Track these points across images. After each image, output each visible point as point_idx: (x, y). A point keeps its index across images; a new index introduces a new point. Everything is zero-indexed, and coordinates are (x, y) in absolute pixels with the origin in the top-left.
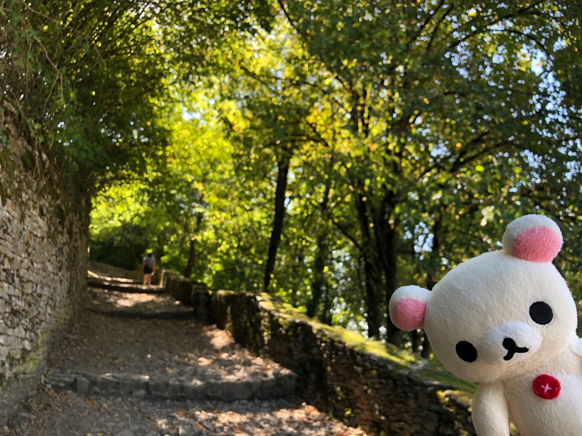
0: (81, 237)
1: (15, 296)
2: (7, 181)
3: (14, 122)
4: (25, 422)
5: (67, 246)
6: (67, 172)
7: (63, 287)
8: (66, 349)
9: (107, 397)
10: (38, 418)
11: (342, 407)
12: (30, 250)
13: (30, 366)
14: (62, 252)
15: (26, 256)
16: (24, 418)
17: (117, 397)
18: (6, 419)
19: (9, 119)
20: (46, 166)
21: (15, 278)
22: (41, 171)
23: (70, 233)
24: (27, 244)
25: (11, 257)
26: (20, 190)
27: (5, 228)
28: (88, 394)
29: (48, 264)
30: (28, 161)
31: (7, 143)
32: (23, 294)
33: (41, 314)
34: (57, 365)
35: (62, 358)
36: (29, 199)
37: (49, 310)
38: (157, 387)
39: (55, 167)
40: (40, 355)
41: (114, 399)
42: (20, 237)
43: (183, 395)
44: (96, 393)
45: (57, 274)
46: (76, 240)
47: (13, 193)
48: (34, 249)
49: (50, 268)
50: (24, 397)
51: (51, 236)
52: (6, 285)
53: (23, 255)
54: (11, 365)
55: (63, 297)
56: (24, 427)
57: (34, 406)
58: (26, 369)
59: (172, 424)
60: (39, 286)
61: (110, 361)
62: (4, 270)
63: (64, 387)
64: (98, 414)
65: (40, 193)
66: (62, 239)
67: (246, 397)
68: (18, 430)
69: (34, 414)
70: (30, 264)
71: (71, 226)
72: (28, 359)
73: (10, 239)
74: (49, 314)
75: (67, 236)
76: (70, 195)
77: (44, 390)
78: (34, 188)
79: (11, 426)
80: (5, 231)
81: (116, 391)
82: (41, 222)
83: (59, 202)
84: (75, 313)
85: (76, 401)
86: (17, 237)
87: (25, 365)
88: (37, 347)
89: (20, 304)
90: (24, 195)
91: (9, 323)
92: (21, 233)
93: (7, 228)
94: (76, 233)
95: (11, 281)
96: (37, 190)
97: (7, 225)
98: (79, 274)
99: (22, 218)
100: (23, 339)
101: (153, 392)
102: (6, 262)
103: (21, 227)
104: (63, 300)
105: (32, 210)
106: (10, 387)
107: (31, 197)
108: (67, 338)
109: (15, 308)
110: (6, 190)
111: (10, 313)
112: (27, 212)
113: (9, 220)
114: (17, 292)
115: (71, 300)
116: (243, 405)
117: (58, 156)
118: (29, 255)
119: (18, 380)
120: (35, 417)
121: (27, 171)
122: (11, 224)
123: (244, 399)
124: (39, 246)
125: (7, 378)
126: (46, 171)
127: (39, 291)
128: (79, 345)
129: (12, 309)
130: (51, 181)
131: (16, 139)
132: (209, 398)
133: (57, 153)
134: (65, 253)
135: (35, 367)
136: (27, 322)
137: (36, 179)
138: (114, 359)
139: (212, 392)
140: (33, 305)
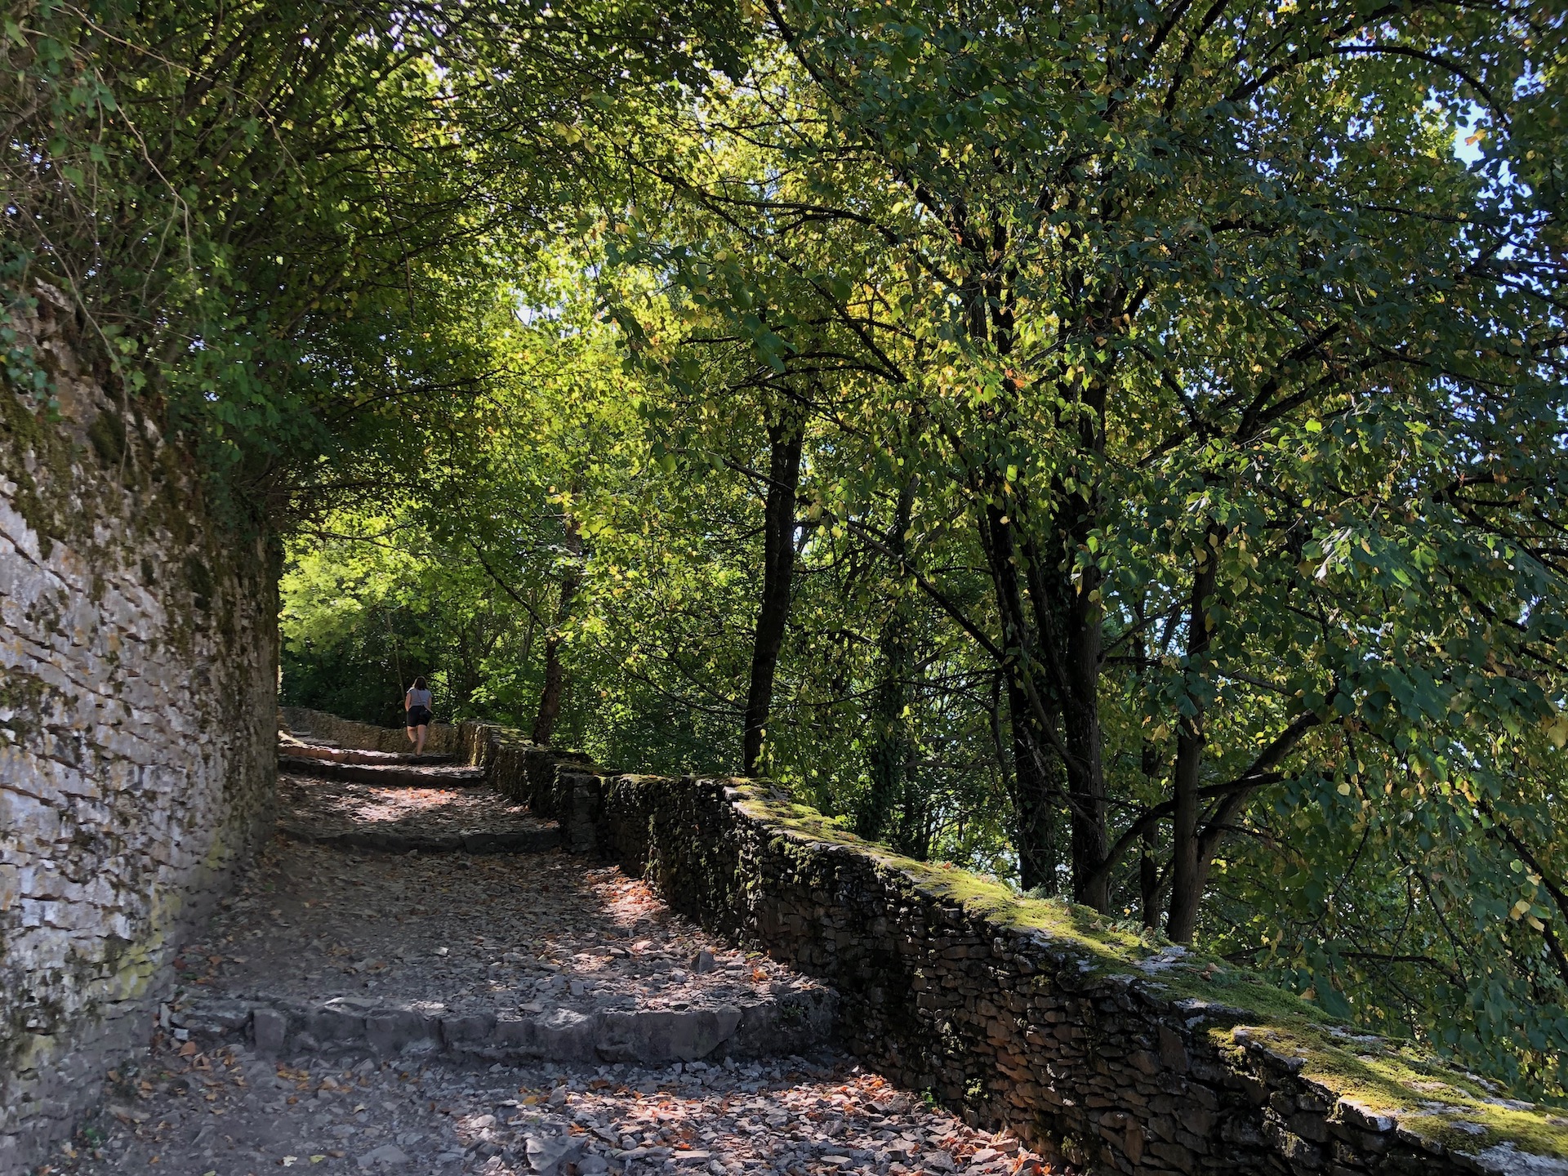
0: (256, 638)
1: (83, 798)
2: (54, 494)
3: (67, 336)
4: (118, 1130)
5: (219, 664)
6: (214, 468)
7: (212, 773)
8: (225, 935)
9: (335, 1058)
10: (155, 1117)
11: (957, 1076)
12: (120, 675)
13: (131, 983)
14: (207, 681)
15: (110, 691)
16: (117, 1118)
17: (361, 1060)
18: (67, 1126)
19: (52, 327)
20: (157, 453)
21: (84, 750)
22: (144, 467)
23: (227, 630)
24: (112, 659)
25: (70, 695)
26: (87, 516)
27: (52, 616)
28: (285, 1054)
29: (170, 712)
30: (107, 438)
31: (48, 392)
32: (105, 791)
33: (156, 845)
34: (201, 979)
35: (216, 960)
36: (113, 541)
37: (177, 834)
38: (465, 1030)
39: (181, 455)
40: (156, 952)
41: (355, 1063)
42: (91, 640)
43: (534, 1049)
44: (306, 1049)
45: (195, 740)
46: (244, 650)
47: (69, 524)
48: (132, 674)
49: (177, 724)
50: (116, 1064)
51: (176, 639)
52: (58, 768)
53: (102, 690)
54: (78, 978)
55: (214, 800)
56: (117, 1144)
57: (143, 1087)
58: (119, 989)
59: (507, 1127)
60: (149, 768)
61: (342, 965)
62: (53, 729)
63: (221, 1035)
64: (312, 1104)
65: (142, 525)
66: (204, 646)
67: (701, 1053)
68: (100, 1152)
69: (144, 1111)
70: (121, 713)
71: (230, 614)
72: (123, 963)
73: (67, 649)
74: (178, 845)
75: (219, 638)
76: (224, 530)
77: (169, 1045)
78: (127, 513)
79: (80, 1143)
80: (52, 627)
81: (359, 1043)
82: (148, 602)
83: (194, 548)
84: (246, 840)
85: (254, 1071)
86: (84, 641)
87: (117, 979)
88: (148, 932)
89: (100, 818)
90: (98, 529)
91: (71, 868)
92: (95, 630)
93: (58, 617)
94: (244, 629)
95: (72, 760)
96: (133, 515)
97: (55, 610)
98: (254, 739)
99: (97, 592)
100: (109, 911)
101: (456, 1044)
102: (58, 706)
103: (94, 614)
104: (213, 806)
105: (121, 568)
106: (77, 1037)
107: (118, 534)
108: (228, 908)
109: (84, 828)
110: (51, 517)
111: (72, 843)
112: (109, 575)
113: (62, 597)
114: (90, 787)
115: (235, 808)
116: (695, 1073)
117: (189, 426)
118: (118, 687)
119: (99, 1018)
120: (146, 1116)
121: (105, 468)
122: (66, 607)
123: (696, 1060)
124: (145, 664)
125: (67, 1015)
126: (156, 465)
127: (147, 785)
128: (258, 923)
129: (78, 832)
130: (170, 494)
131: (73, 380)
132: (603, 1058)
133: (184, 418)
134: (214, 684)
135: (144, 985)
136: (118, 865)
137: (129, 488)
138: (352, 960)
139: (612, 1042)
140: (133, 821)
